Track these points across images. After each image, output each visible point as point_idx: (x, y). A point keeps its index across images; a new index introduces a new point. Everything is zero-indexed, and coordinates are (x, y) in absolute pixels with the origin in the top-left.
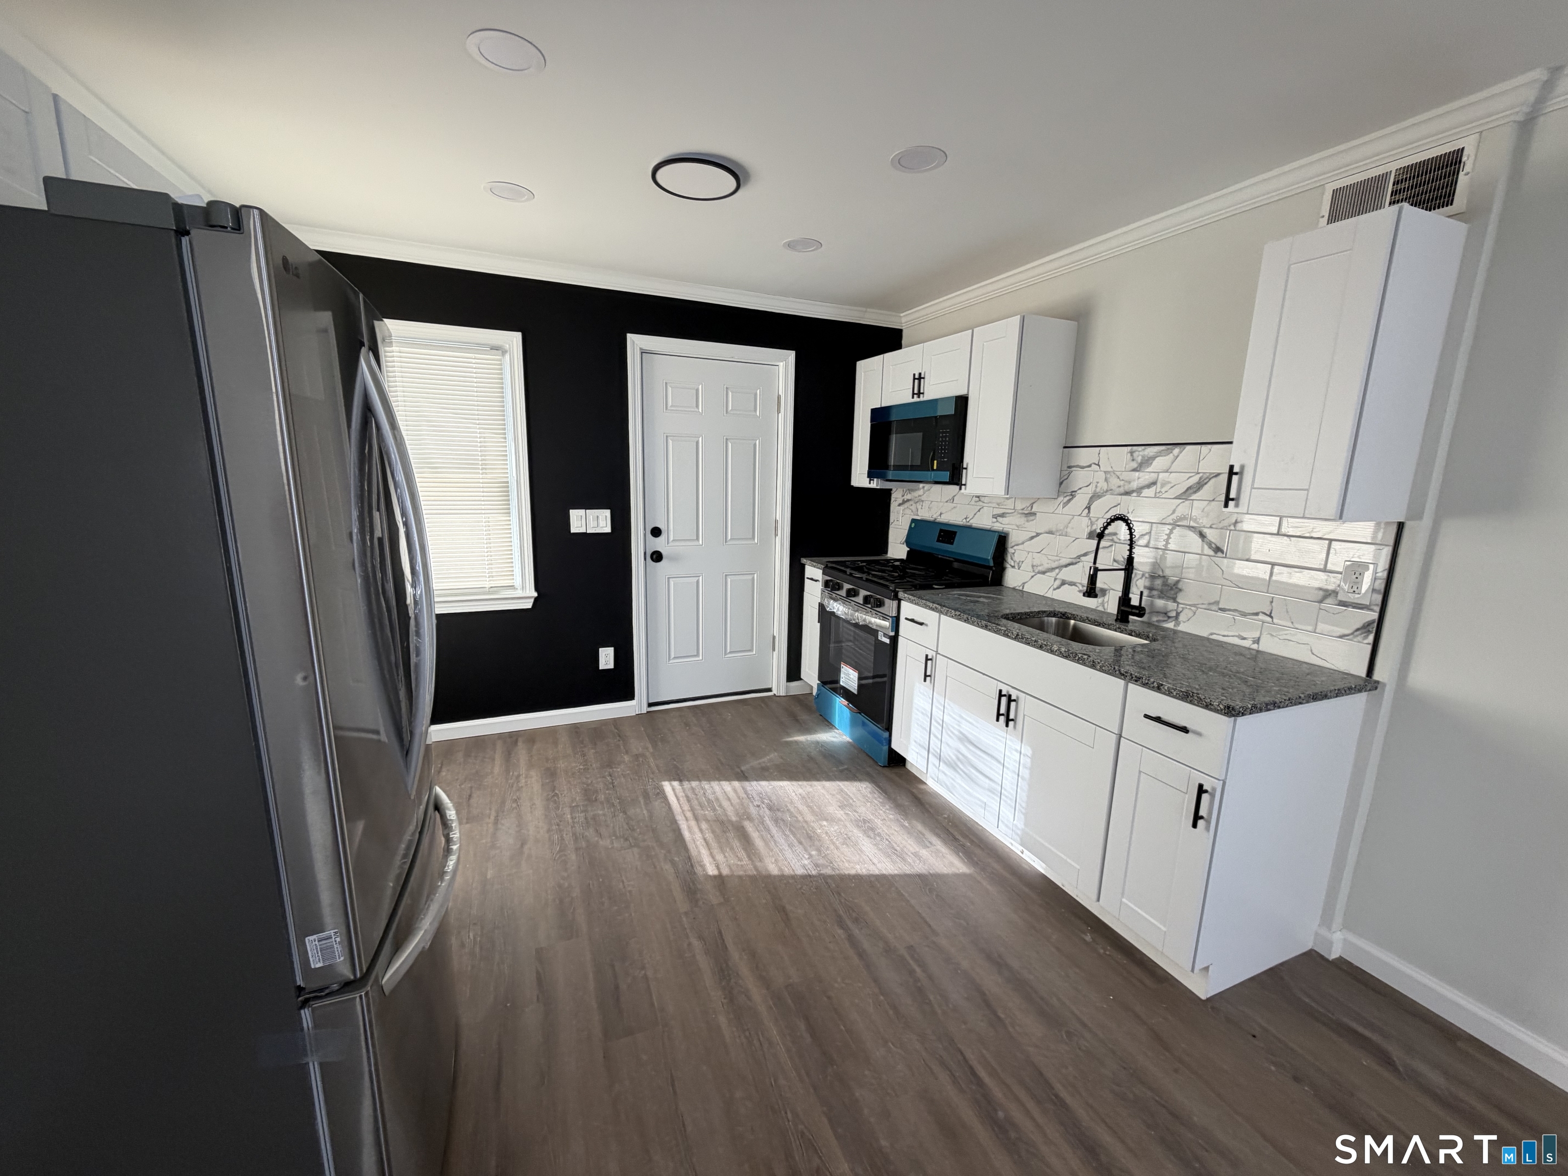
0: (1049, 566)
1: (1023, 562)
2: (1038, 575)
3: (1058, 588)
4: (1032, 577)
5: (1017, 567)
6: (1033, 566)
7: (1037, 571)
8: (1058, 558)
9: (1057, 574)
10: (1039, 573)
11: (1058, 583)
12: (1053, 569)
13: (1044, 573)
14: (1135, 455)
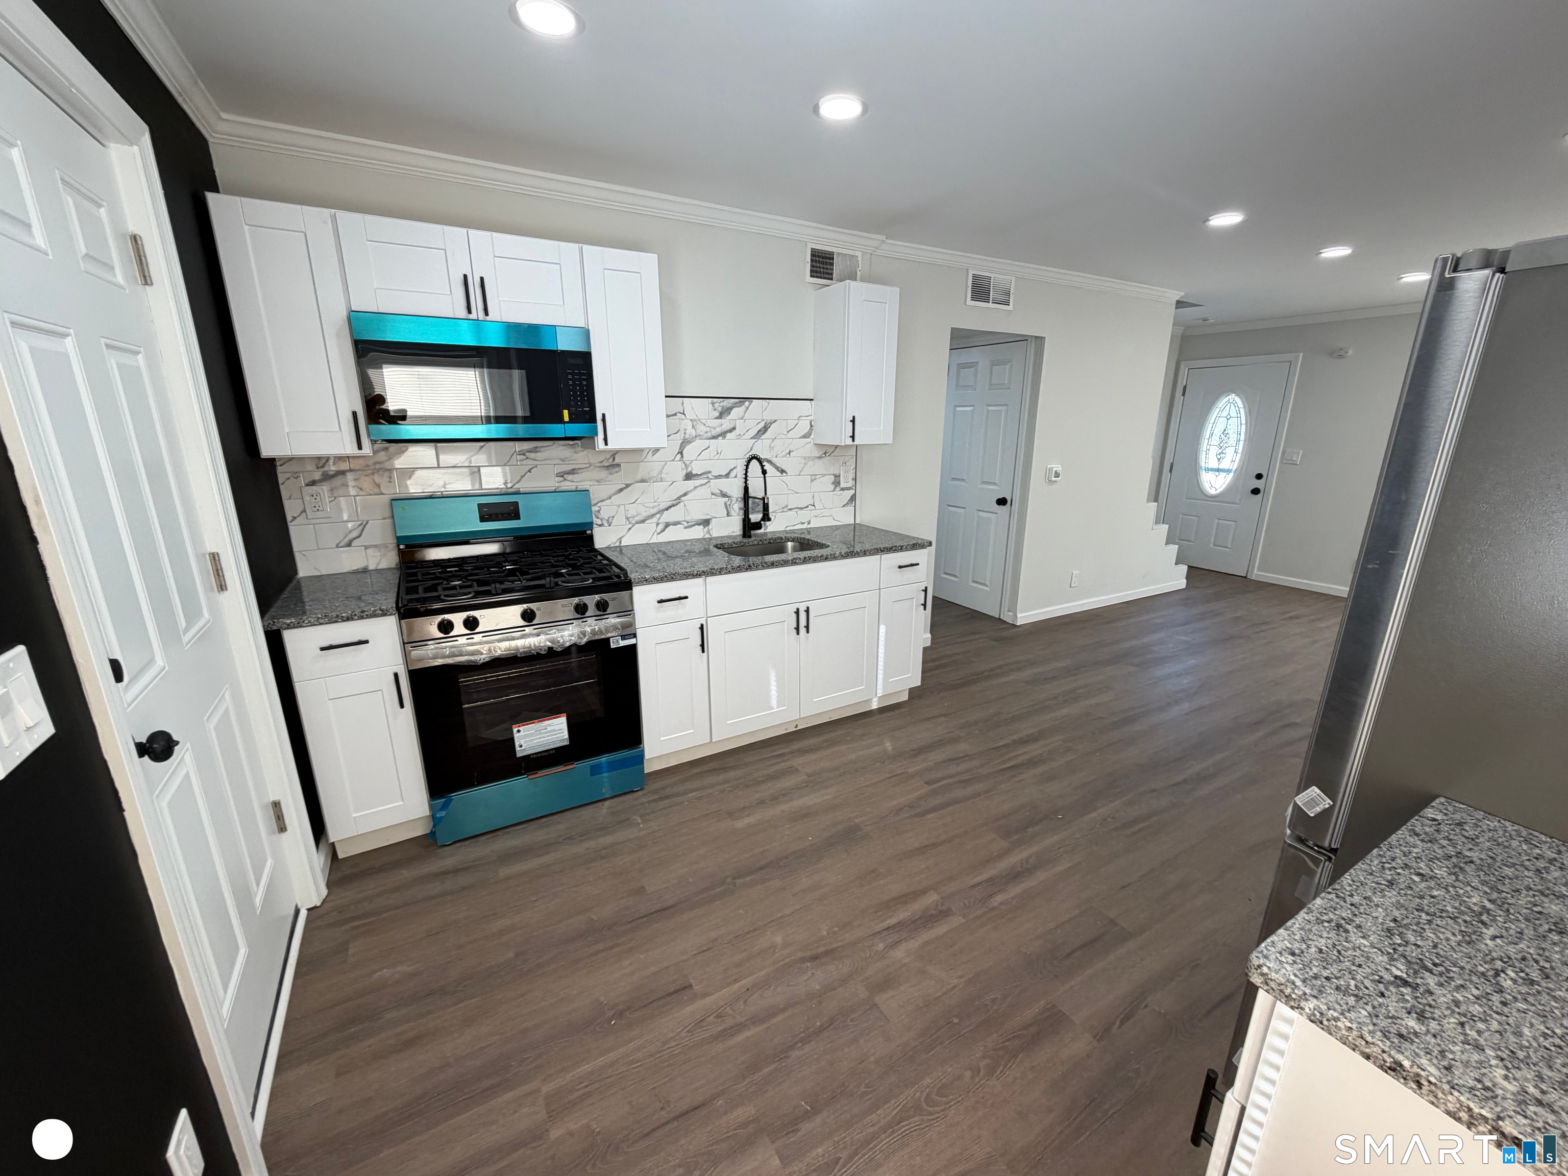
0: (648, 514)
1: (613, 517)
2: (637, 525)
3: (663, 531)
4: (630, 529)
5: (606, 524)
6: (627, 518)
7: (634, 522)
8: (656, 504)
9: (659, 519)
10: (637, 523)
11: (661, 527)
12: (653, 515)
13: (643, 521)
14: (716, 405)
